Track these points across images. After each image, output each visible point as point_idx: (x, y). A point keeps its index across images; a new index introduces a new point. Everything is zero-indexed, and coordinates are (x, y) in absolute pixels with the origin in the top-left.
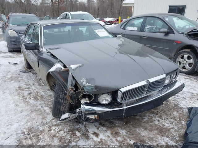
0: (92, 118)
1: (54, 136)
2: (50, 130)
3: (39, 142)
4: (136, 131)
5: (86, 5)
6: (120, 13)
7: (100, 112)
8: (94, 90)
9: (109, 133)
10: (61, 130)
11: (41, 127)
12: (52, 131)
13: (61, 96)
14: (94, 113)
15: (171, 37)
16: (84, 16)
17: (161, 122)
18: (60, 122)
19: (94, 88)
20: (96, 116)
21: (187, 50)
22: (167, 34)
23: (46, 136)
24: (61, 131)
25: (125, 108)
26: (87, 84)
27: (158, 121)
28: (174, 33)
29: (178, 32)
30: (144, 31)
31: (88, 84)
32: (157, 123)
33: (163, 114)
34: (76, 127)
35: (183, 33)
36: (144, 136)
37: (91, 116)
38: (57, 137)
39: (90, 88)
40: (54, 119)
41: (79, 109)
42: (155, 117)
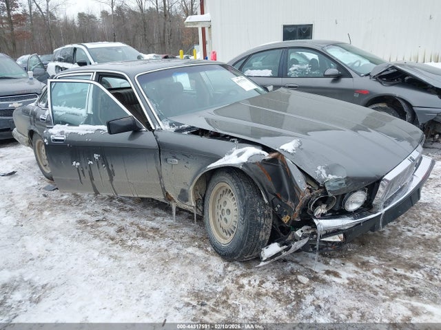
0: (335, 240)
1: (259, 295)
2: (242, 286)
3: (238, 311)
4: (389, 253)
5: (77, 26)
6: (164, 43)
7: (347, 228)
8: (344, 186)
9: (351, 266)
10: (262, 282)
11: (216, 285)
12: (247, 287)
13: (258, 211)
14: (336, 231)
15: (345, 83)
16: (120, 51)
17: (414, 231)
18: (266, 263)
19: (344, 182)
20: (342, 235)
21: (381, 105)
22: (337, 78)
23: (242, 298)
24: (264, 282)
25: (383, 211)
26: (330, 175)
27: (409, 231)
28: (350, 76)
29: (359, 74)
30: (287, 76)
31: (331, 177)
32: (410, 234)
33: (406, 218)
34: (285, 269)
35: (368, 75)
36: (409, 259)
37: (332, 237)
38: (266, 294)
39: (336, 184)
40: (228, 266)
41: (300, 230)
42: (399, 226)
